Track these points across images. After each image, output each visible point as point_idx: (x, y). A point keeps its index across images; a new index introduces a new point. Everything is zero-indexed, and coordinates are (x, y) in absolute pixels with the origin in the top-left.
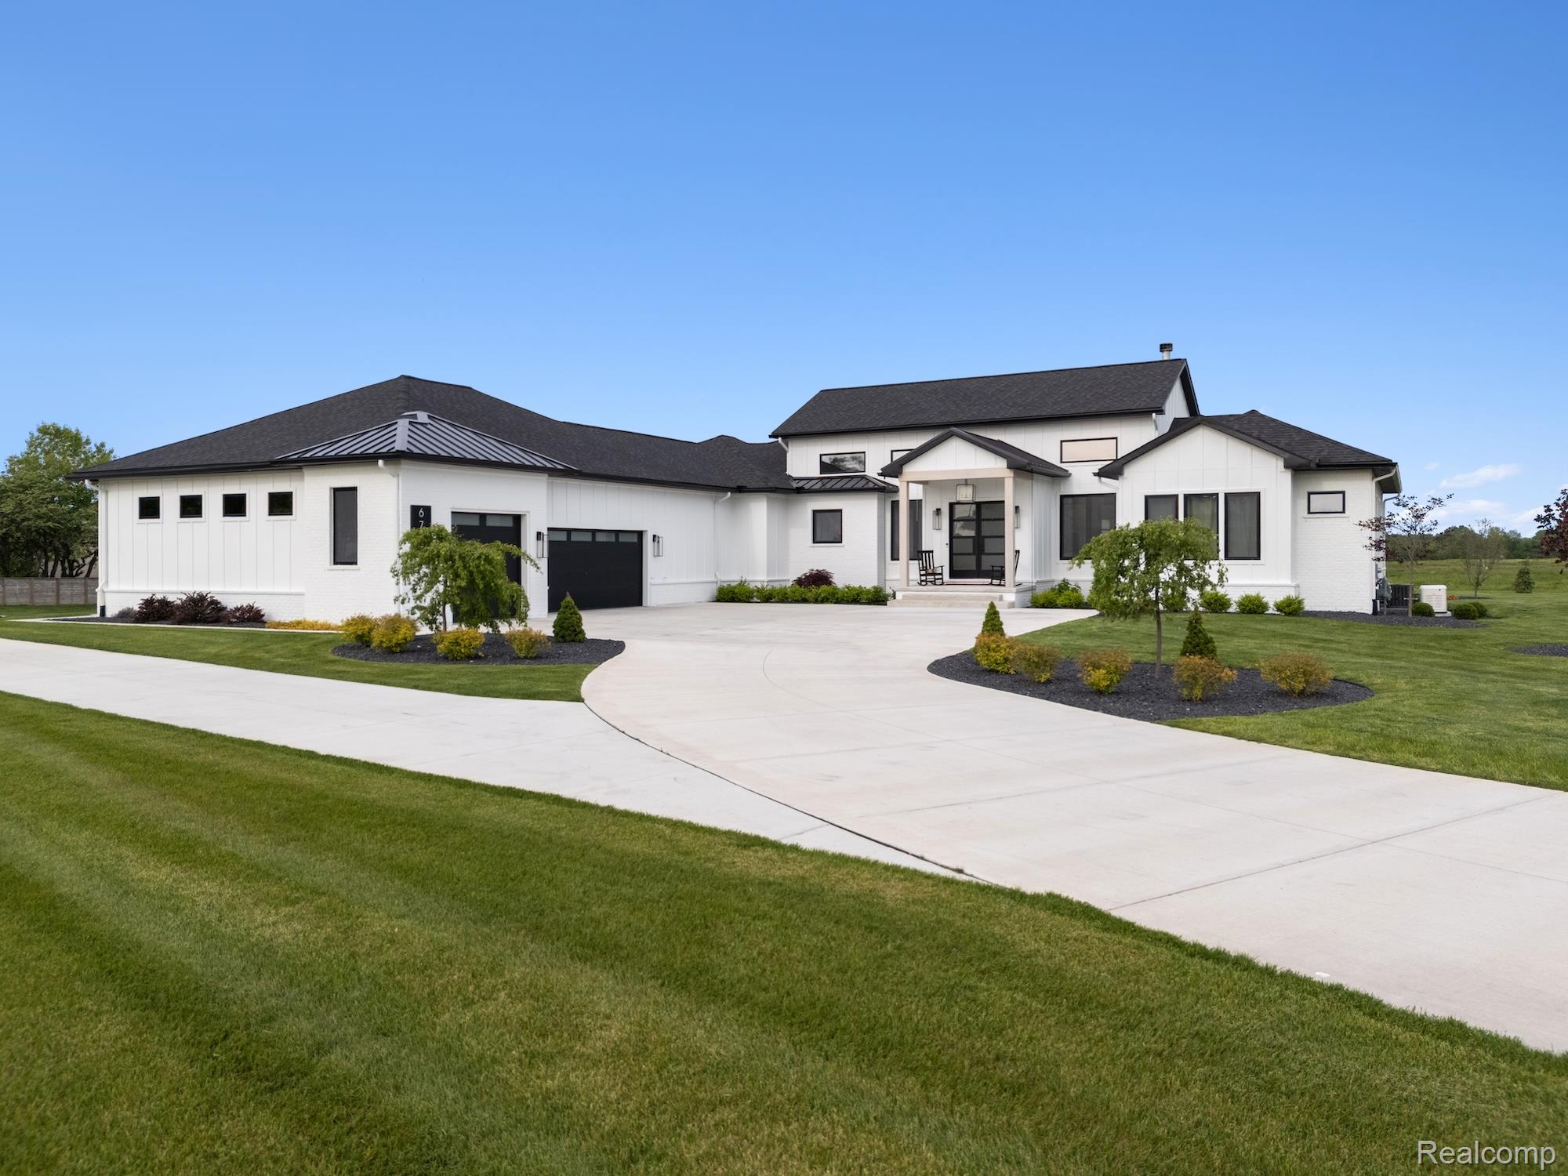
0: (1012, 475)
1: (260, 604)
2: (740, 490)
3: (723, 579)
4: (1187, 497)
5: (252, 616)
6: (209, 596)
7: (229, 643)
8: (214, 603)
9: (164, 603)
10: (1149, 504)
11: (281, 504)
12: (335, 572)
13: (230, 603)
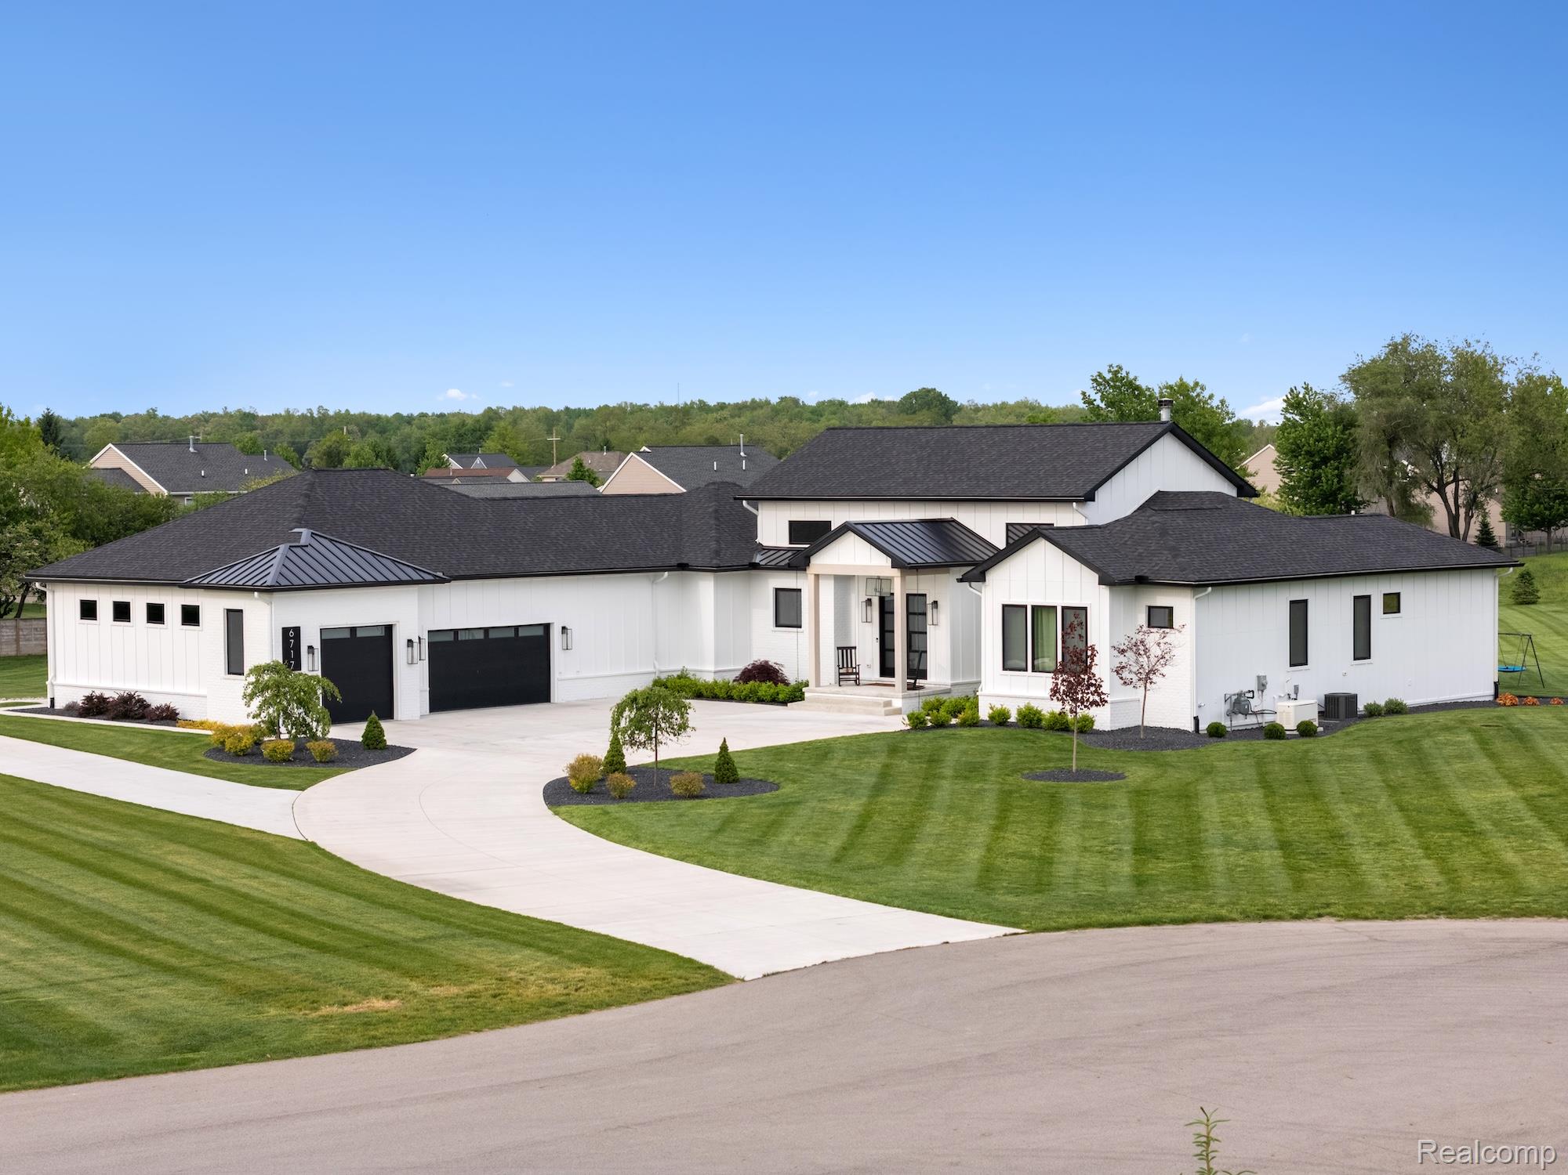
0: (899, 574)
1: (176, 704)
2: (683, 567)
3: (663, 669)
4: (1034, 608)
5: (169, 715)
6: (136, 694)
7: (141, 743)
8: (141, 701)
9: (102, 699)
10: (1006, 612)
11: (191, 616)
12: (229, 681)
13: (155, 701)
